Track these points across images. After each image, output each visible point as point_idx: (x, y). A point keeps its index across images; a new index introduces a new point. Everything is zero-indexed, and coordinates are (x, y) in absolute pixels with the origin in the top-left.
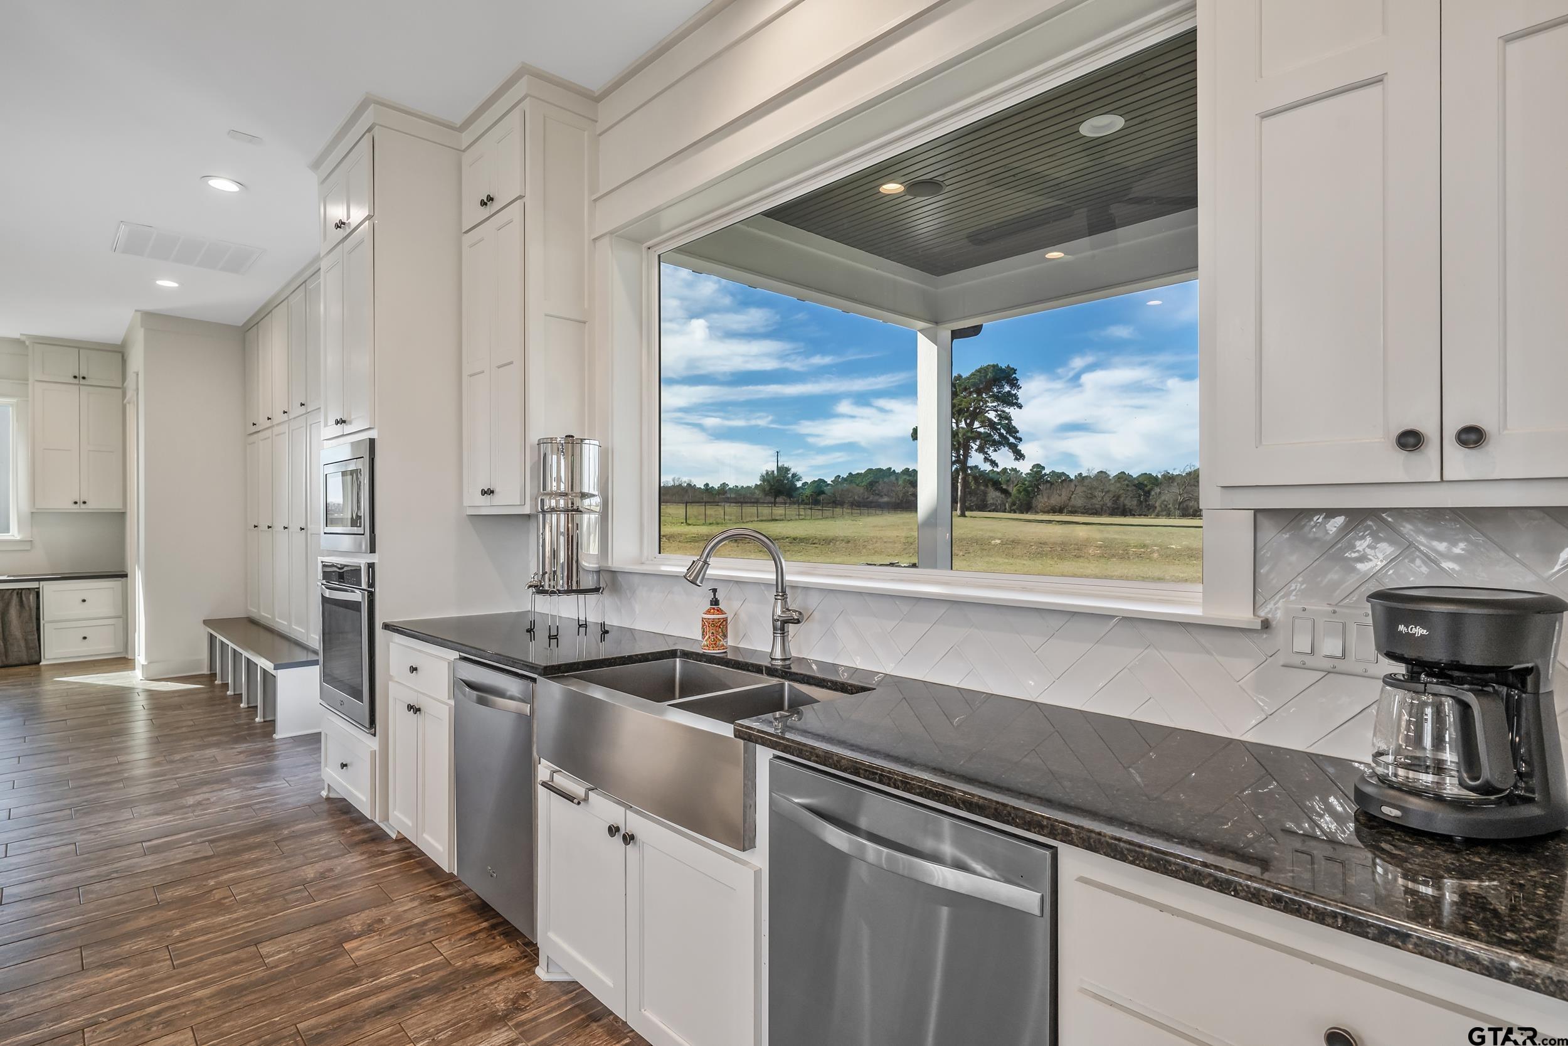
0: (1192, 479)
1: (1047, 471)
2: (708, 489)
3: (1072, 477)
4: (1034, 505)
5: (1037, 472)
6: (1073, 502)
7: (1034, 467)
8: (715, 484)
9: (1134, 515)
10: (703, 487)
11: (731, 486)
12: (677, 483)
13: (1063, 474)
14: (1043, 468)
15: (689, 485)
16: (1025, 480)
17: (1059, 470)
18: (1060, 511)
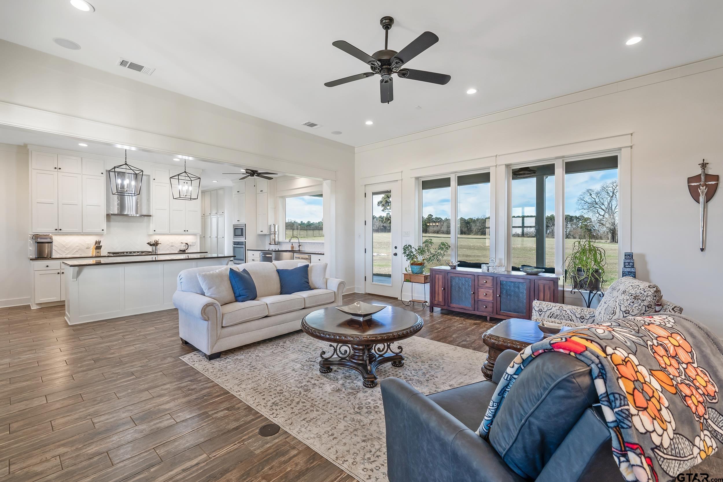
0: (484, 221)
1: (434, 217)
2: (302, 224)
3: (443, 219)
4: (428, 230)
5: (430, 217)
6: (442, 229)
7: (429, 215)
8: (305, 222)
9: (465, 234)
10: (300, 223)
11: (311, 223)
12: (290, 221)
13: (440, 218)
14: (432, 216)
15: (295, 222)
16: (426, 220)
17: (438, 217)
18: (438, 232)
